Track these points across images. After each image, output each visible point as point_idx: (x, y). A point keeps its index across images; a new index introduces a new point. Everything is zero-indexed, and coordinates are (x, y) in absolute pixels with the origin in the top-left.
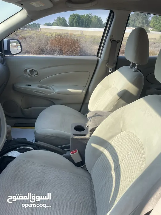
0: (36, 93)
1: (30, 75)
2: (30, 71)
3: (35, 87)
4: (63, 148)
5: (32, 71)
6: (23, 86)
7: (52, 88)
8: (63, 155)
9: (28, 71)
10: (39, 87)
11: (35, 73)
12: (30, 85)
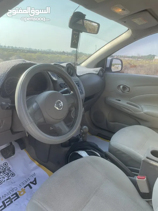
0: (123, 108)
1: (122, 91)
2: (123, 87)
3: (124, 103)
4: (132, 170)
5: (124, 88)
6: (113, 100)
7: (142, 108)
8: (130, 177)
9: (121, 87)
10: (128, 103)
11: (128, 90)
12: (120, 101)
